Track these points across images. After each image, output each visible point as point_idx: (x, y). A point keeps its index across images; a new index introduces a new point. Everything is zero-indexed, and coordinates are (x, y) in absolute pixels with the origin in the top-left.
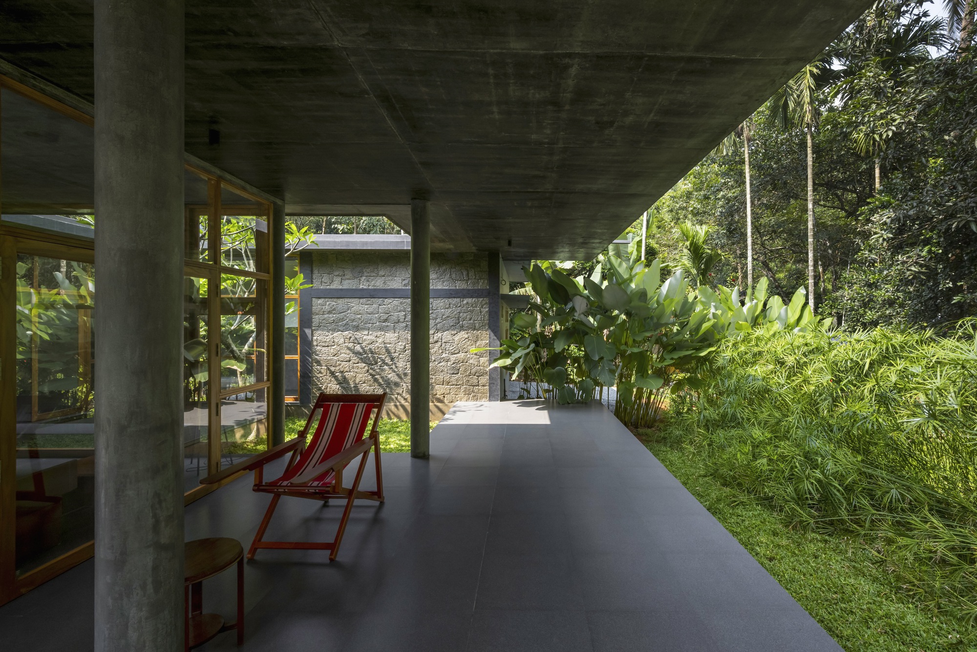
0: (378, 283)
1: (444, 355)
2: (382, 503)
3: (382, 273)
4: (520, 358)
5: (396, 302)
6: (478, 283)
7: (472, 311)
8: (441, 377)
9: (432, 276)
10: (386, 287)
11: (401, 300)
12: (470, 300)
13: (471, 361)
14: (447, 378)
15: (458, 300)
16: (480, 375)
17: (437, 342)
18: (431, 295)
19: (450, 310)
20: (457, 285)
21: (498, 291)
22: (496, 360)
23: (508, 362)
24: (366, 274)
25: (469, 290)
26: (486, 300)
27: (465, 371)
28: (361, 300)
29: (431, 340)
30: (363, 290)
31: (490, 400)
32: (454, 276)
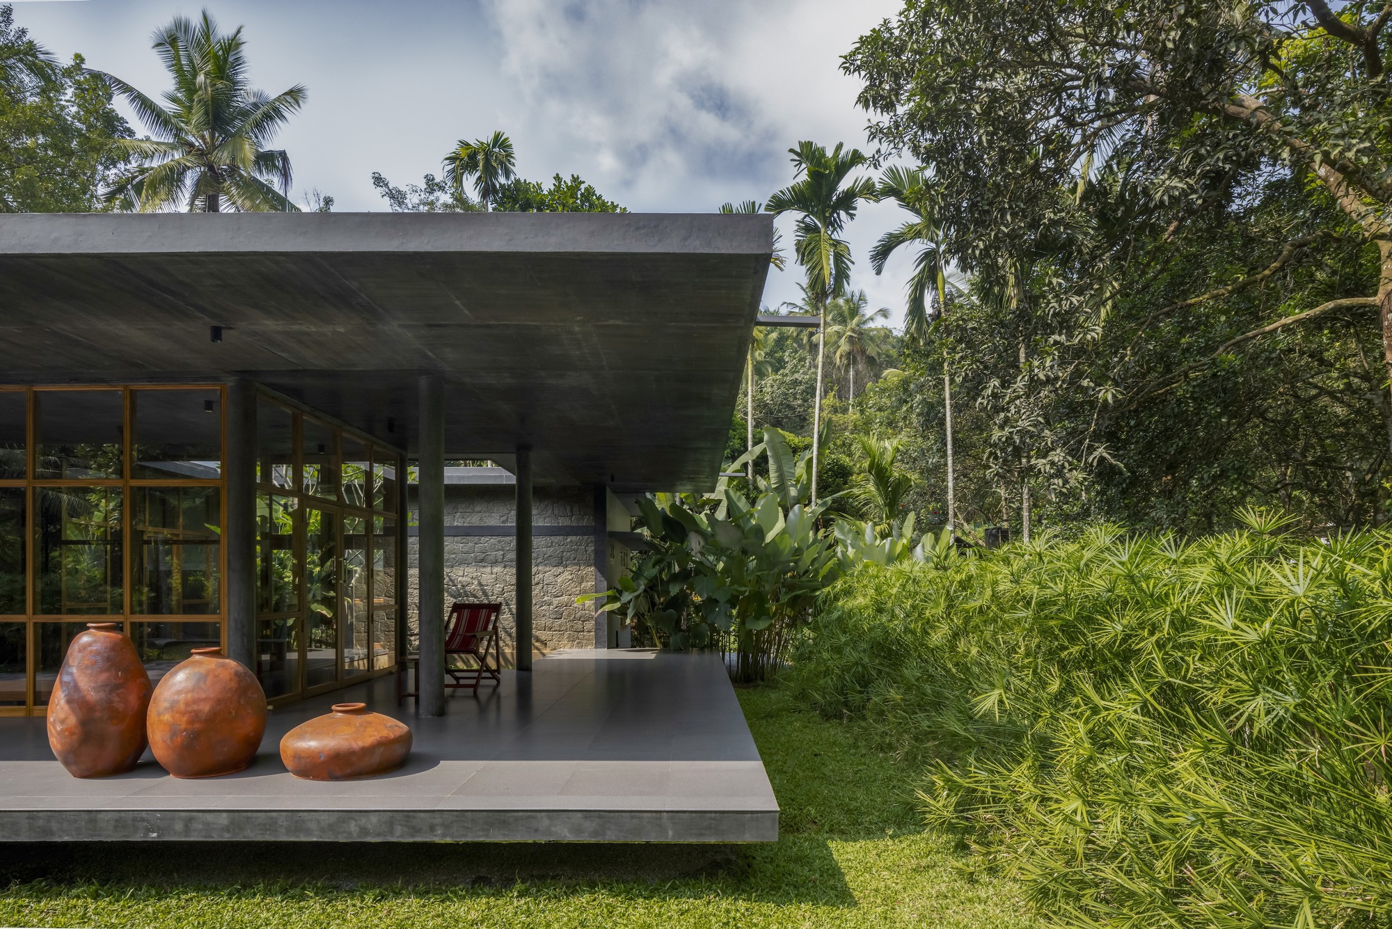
0: (474, 520)
1: (546, 598)
2: (498, 682)
3: (478, 508)
4: (629, 602)
5: (493, 540)
6: (583, 519)
7: (576, 550)
8: (542, 621)
9: (534, 512)
10: (482, 524)
11: (499, 538)
12: (574, 538)
13: (575, 605)
14: (549, 623)
15: (561, 538)
16: (585, 619)
17: (538, 584)
18: (533, 532)
19: (552, 549)
20: (560, 521)
21: (605, 528)
22: (603, 606)
23: (617, 605)
24: (460, 510)
25: (573, 527)
26: (592, 538)
27: (569, 615)
28: (456, 539)
29: (533, 583)
30: (457, 527)
31: (596, 647)
32: (556, 512)
